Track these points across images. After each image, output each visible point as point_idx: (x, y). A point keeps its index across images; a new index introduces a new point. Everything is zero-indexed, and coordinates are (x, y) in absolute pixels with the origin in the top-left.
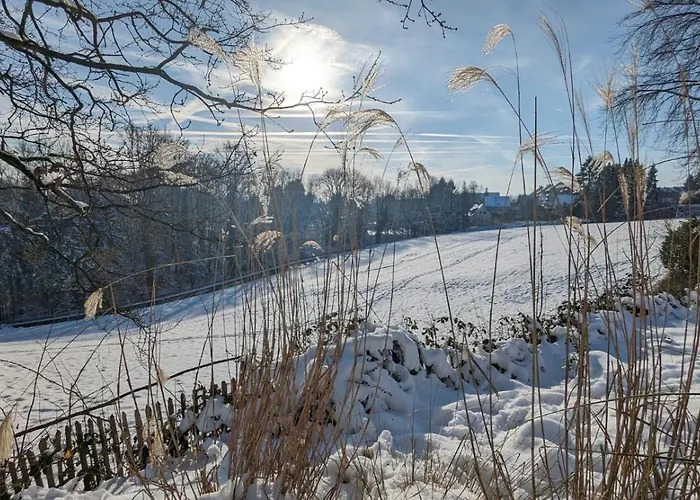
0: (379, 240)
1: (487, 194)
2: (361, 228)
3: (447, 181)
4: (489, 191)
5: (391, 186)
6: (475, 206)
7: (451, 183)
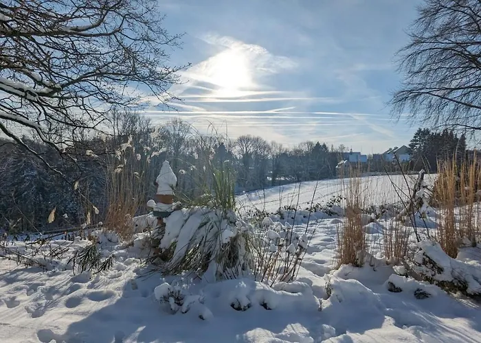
0: (274, 184)
1: (351, 153)
2: (262, 176)
3: (321, 144)
4: (353, 151)
5: (283, 147)
6: (342, 162)
7: (324, 146)
